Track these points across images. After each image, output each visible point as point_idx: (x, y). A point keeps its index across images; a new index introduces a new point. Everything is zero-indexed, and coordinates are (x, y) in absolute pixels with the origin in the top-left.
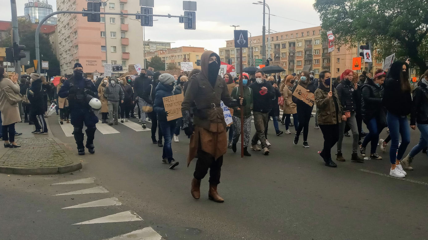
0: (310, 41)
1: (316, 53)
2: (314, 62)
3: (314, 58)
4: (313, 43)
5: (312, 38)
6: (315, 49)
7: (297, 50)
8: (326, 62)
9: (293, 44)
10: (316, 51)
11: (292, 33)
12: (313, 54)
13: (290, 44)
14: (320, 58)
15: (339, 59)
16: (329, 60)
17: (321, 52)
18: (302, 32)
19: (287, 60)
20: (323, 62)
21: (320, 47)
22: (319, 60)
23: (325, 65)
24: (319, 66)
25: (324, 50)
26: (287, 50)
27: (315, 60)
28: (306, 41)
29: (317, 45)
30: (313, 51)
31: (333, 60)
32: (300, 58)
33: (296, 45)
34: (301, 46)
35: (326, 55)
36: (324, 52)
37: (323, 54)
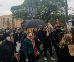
0: (9, 18)
3: (10, 23)
4: (10, 19)
5: (9, 17)
7: (5, 20)
9: (4, 19)
11: (3, 16)
13: (3, 19)
14: (12, 23)
16: (14, 23)
17: (12, 21)
18: (6, 16)
19: (2, 23)
21: (12, 20)
24: (11, 25)
25: (13, 20)
26: (2, 20)
28: (8, 18)
29: (11, 19)
30: (10, 21)
31: (15, 23)
32: (6, 23)
33: (5, 19)
34: (6, 19)
37: (13, 22)
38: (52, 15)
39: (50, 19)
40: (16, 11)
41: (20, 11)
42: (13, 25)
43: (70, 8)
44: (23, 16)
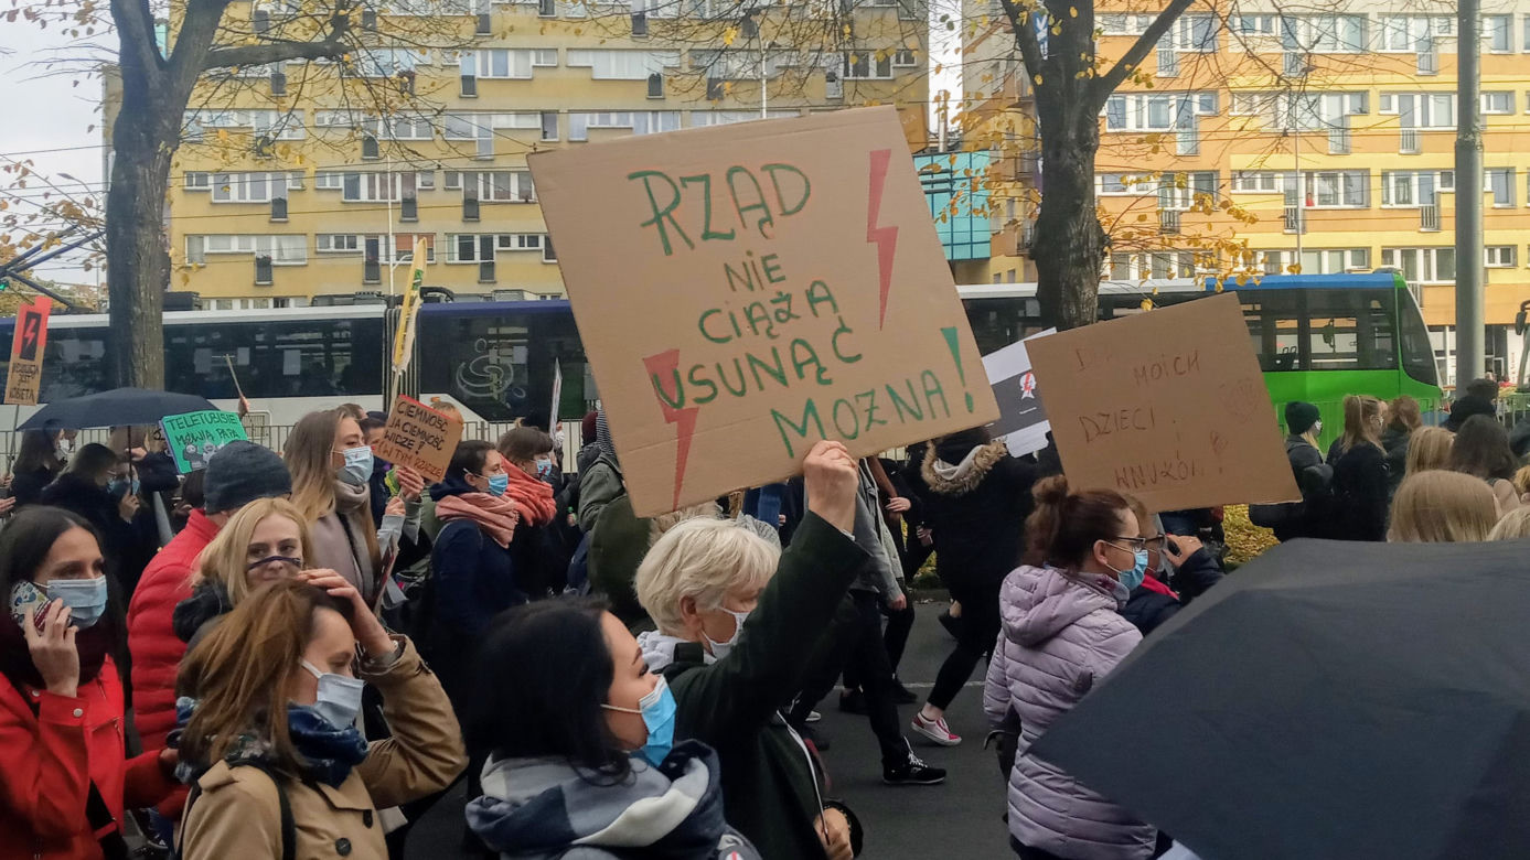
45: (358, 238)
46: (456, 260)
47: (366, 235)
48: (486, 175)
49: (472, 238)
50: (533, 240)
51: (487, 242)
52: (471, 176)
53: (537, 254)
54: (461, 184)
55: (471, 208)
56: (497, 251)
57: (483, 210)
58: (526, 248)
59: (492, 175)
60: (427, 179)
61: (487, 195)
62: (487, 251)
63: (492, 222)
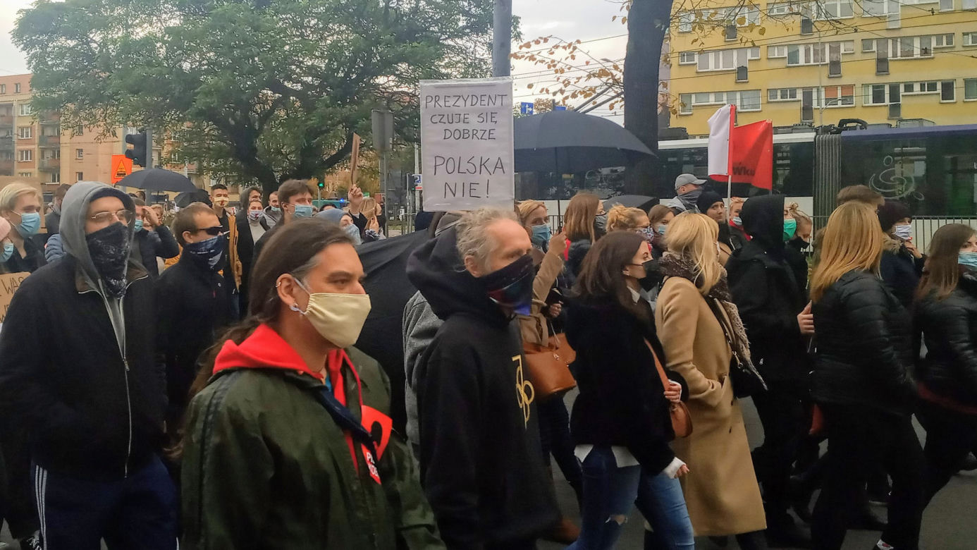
0: (8, 107)
1: (22, 136)
2: (18, 157)
3: (18, 148)
4: (16, 111)
5: (15, 99)
6: (20, 125)
8: (50, 158)
10: (22, 130)
12: (15, 138)
14: (35, 147)
15: (80, 151)
16: (57, 154)
17: (37, 134)
20: (43, 157)
22: (31, 151)
23: (46, 165)
24: (31, 165)
25: (43, 128)
27: (22, 152)
30: (15, 131)
31: (66, 155)
35: (51, 140)
36: (43, 133)
37: (43, 139)
38: (392, 98)
39: (365, 131)
40: (72, 43)
41: (104, 44)
42: (44, 170)
43: (528, 45)
44: (135, 93)
45: (798, 91)
46: (871, 103)
47: (803, 88)
48: (894, 40)
49: (883, 86)
50: (932, 86)
51: (894, 89)
52: (882, 41)
53: (935, 96)
54: (875, 48)
55: (882, 65)
56: (903, 96)
57: (892, 66)
58: (926, 92)
59: (899, 40)
60: (849, 45)
61: (895, 55)
62: (894, 96)
63: (898, 74)
